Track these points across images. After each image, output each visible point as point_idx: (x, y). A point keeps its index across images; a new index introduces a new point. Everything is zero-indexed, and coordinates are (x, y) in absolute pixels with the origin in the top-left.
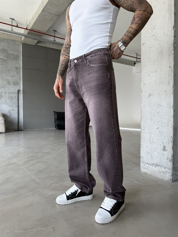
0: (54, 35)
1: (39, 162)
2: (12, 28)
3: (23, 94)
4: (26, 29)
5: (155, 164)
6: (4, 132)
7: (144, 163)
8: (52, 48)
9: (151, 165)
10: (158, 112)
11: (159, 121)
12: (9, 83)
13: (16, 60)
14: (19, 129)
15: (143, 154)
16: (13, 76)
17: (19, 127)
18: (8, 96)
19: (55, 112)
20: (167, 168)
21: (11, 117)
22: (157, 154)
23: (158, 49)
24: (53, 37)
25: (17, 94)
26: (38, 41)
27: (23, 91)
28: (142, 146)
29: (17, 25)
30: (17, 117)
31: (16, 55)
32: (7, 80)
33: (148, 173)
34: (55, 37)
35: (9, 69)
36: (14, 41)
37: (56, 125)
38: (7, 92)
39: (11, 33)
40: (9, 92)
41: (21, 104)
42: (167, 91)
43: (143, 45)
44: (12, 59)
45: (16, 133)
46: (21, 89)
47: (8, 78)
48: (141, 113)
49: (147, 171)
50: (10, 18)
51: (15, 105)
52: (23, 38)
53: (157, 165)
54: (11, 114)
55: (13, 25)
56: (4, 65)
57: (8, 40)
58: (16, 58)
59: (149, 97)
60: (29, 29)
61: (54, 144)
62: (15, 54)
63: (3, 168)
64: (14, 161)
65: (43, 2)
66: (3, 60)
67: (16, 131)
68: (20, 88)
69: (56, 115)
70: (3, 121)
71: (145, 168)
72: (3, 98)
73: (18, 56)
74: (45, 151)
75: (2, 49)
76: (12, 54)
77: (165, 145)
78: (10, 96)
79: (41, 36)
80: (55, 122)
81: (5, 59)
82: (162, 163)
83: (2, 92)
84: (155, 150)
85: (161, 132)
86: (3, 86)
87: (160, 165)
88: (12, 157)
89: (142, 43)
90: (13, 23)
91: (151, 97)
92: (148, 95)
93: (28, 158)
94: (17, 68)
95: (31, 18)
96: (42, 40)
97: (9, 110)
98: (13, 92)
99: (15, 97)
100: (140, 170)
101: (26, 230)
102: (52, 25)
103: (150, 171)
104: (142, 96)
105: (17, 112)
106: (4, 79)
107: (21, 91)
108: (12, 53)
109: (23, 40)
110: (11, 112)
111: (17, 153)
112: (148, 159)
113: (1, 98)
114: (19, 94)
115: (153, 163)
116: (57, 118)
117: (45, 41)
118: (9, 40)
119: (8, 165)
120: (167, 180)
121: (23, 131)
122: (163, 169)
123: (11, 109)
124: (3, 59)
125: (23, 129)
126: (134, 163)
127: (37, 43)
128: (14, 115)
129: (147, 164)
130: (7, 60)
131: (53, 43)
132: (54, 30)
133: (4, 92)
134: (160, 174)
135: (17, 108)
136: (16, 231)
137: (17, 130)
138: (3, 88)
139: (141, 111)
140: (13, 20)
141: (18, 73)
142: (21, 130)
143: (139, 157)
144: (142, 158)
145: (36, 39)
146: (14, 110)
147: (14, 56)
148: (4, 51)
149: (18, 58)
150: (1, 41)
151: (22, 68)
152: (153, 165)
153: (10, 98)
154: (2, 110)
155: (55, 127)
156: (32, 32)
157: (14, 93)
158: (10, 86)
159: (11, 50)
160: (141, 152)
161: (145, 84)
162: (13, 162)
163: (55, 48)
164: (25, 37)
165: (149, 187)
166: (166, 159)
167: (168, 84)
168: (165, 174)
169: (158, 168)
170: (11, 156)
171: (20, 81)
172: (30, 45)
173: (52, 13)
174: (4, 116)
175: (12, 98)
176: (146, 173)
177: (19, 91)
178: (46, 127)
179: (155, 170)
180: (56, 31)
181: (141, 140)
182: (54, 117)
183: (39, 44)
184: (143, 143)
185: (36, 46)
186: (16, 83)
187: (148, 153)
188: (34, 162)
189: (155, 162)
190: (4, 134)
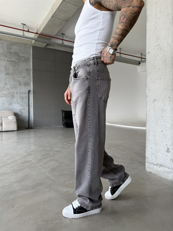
0: (62, 39)
1: (51, 160)
2: (23, 33)
3: (33, 94)
4: (37, 33)
5: (159, 165)
6: (16, 130)
7: (149, 163)
8: (60, 49)
9: (155, 165)
10: (162, 117)
11: (164, 124)
12: (20, 84)
13: (27, 62)
14: (30, 127)
15: (148, 154)
16: (24, 77)
17: (30, 125)
18: (19, 96)
19: (63, 111)
20: (171, 169)
21: (22, 116)
22: (161, 155)
23: (162, 58)
24: (62, 40)
25: (28, 94)
26: (47, 44)
27: (33, 91)
28: (147, 147)
29: (28, 30)
30: (28, 116)
31: (26, 58)
32: (19, 81)
33: (153, 172)
34: (63, 40)
35: (20, 71)
36: (25, 44)
37: (64, 123)
38: (18, 92)
39: (23, 37)
40: (20, 92)
41: (32, 103)
42: (170, 97)
43: (148, 53)
44: (23, 61)
45: (27, 131)
46: (32, 90)
47: (20, 79)
48: (146, 117)
49: (152, 171)
50: (22, 24)
51: (26, 104)
52: (33, 41)
53: (161, 166)
54: (22, 113)
55: (24, 30)
56: (16, 67)
57: (19, 43)
58: (27, 60)
59: (154, 102)
60: (39, 33)
61: (64, 143)
62: (26, 56)
63: (20, 166)
64: (29, 158)
65: (52, 8)
66: (15, 63)
67: (27, 129)
68: (30, 88)
69: (64, 114)
70: (15, 120)
71: (150, 168)
72: (15, 98)
73: (28, 59)
74: (56, 149)
75: (14, 52)
76: (23, 57)
77: (169, 147)
78: (21, 96)
79: (50, 40)
80: (63, 121)
81: (17, 61)
82: (165, 164)
83: (14, 93)
84: (160, 151)
85: (165, 135)
86: (15, 86)
87: (164, 165)
88: (27, 155)
89: (147, 51)
90: (24, 28)
91: (155, 102)
92: (153, 100)
93: (41, 156)
94: (27, 69)
95: (41, 23)
96: (51, 43)
97: (21, 109)
98: (23, 92)
99: (26, 97)
100: (145, 170)
101: (47, 222)
102: (61, 29)
103: (155, 170)
104: (147, 101)
105: (28, 111)
106: (15, 80)
107: (31, 91)
108: (23, 55)
109: (33, 43)
110: (22, 111)
111: (31, 152)
112: (153, 160)
113: (14, 98)
114: (30, 94)
115: (158, 163)
116: (65, 116)
117: (54, 44)
118: (21, 43)
119: (24, 163)
120: (171, 179)
121: (33, 129)
122: (167, 170)
123: (22, 108)
124: (15, 61)
125: (33, 127)
126: (139, 162)
127: (46, 46)
128: (25, 114)
129: (151, 164)
130: (18, 62)
131: (61, 46)
132: (62, 34)
133: (16, 92)
134: (164, 174)
135: (28, 107)
136: (39, 223)
137: (28, 127)
138: (15, 89)
139: (146, 115)
140: (24, 26)
141: (29, 74)
142: (32, 128)
143: (144, 157)
144: (147, 158)
145: (45, 43)
146: (25, 110)
147: (25, 58)
148: (16, 54)
149: (28, 61)
150: (13, 45)
151: (33, 69)
152: (157, 165)
153: (21, 98)
154: (14, 109)
155: (63, 125)
156: (42, 36)
157: (25, 93)
158: (21, 87)
159: (22, 52)
160: (146, 152)
161: (150, 90)
162: (28, 160)
163: (63, 50)
164: (36, 41)
165: (153, 186)
166: (169, 160)
167: (171, 91)
168: (169, 174)
169: (163, 168)
170: (25, 154)
171: (30, 81)
172: (39, 47)
173: (61, 18)
174: (16, 115)
175: (23, 98)
176: (151, 173)
177: (29, 91)
178: (54, 125)
179: (159, 170)
180: (64, 34)
181: (147, 141)
182: (62, 116)
183: (48, 47)
184: (149, 144)
185: (45, 48)
186: (27, 84)
187: (152, 154)
188: (47, 160)
189: (159, 163)
190: (16, 132)
